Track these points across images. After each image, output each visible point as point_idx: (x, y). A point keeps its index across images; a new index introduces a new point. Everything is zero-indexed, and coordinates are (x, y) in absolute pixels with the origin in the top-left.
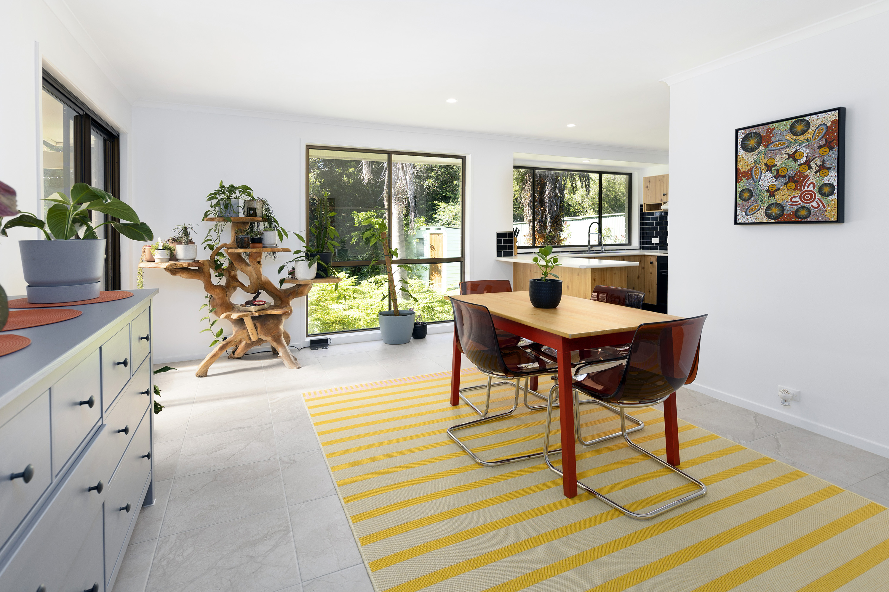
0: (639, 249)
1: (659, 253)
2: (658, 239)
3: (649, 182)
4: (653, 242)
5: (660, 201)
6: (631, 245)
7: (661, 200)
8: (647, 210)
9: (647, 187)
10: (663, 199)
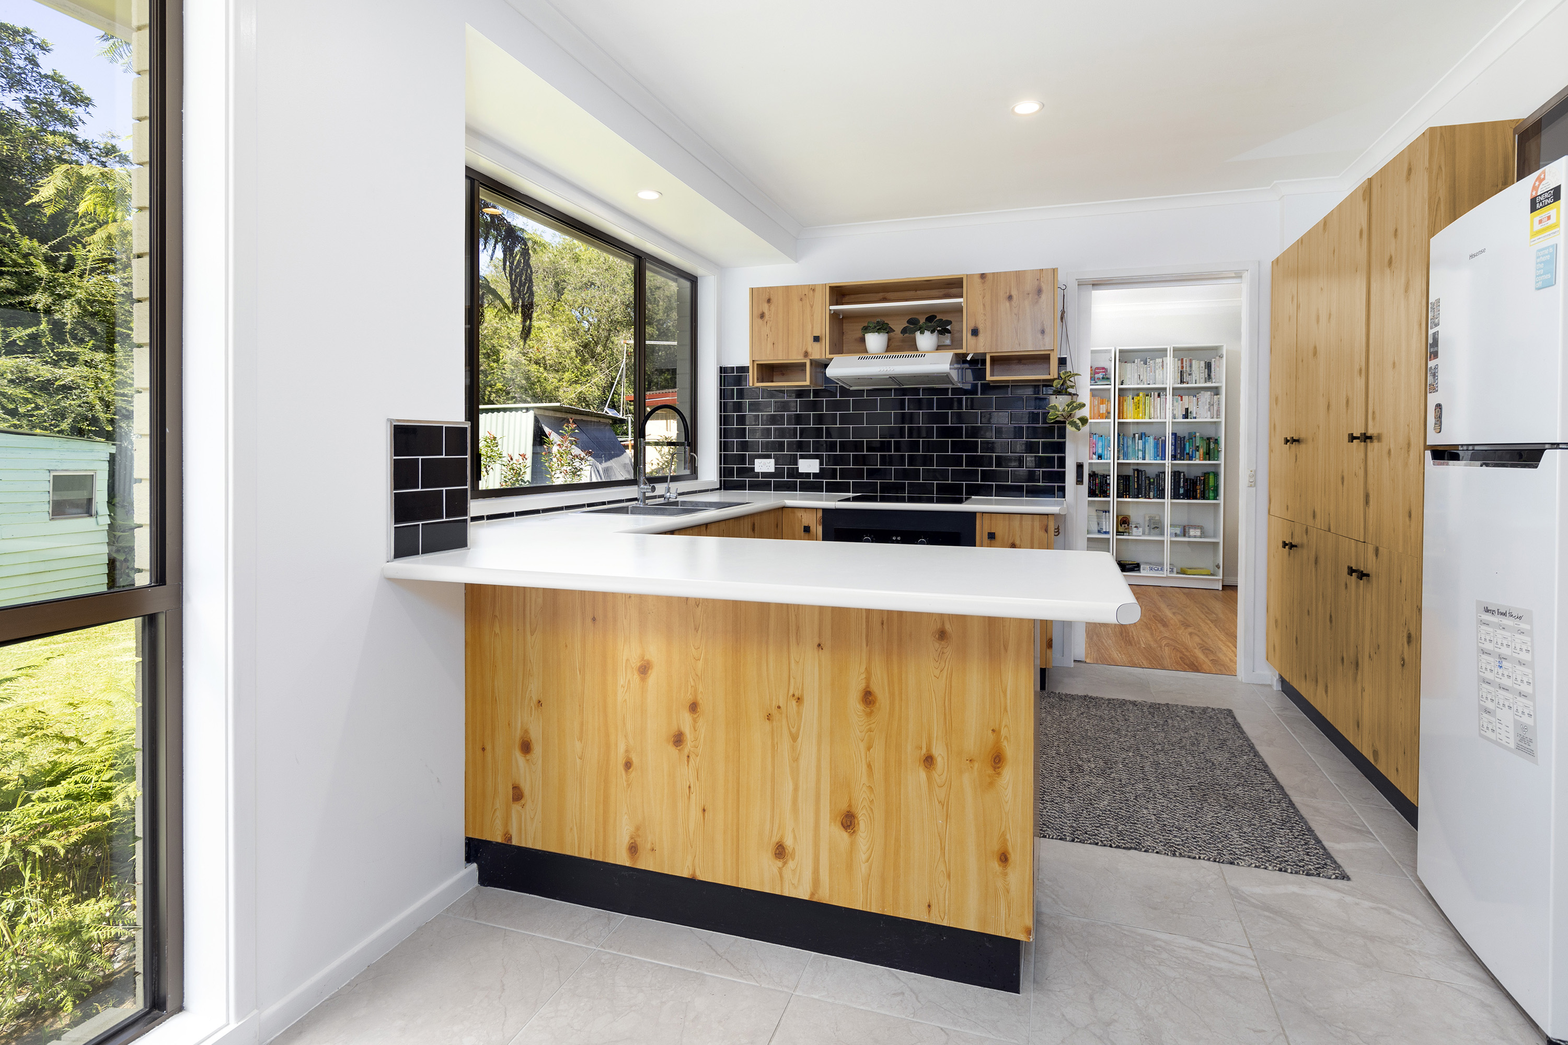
0: (717, 489)
1: (826, 500)
2: (772, 461)
3: (769, 301)
4: (756, 470)
5: (802, 357)
6: (696, 478)
7: (806, 354)
8: (758, 381)
9: (762, 316)
10: (809, 350)
